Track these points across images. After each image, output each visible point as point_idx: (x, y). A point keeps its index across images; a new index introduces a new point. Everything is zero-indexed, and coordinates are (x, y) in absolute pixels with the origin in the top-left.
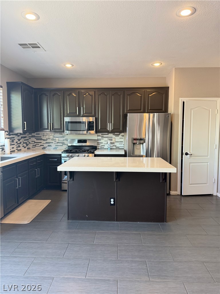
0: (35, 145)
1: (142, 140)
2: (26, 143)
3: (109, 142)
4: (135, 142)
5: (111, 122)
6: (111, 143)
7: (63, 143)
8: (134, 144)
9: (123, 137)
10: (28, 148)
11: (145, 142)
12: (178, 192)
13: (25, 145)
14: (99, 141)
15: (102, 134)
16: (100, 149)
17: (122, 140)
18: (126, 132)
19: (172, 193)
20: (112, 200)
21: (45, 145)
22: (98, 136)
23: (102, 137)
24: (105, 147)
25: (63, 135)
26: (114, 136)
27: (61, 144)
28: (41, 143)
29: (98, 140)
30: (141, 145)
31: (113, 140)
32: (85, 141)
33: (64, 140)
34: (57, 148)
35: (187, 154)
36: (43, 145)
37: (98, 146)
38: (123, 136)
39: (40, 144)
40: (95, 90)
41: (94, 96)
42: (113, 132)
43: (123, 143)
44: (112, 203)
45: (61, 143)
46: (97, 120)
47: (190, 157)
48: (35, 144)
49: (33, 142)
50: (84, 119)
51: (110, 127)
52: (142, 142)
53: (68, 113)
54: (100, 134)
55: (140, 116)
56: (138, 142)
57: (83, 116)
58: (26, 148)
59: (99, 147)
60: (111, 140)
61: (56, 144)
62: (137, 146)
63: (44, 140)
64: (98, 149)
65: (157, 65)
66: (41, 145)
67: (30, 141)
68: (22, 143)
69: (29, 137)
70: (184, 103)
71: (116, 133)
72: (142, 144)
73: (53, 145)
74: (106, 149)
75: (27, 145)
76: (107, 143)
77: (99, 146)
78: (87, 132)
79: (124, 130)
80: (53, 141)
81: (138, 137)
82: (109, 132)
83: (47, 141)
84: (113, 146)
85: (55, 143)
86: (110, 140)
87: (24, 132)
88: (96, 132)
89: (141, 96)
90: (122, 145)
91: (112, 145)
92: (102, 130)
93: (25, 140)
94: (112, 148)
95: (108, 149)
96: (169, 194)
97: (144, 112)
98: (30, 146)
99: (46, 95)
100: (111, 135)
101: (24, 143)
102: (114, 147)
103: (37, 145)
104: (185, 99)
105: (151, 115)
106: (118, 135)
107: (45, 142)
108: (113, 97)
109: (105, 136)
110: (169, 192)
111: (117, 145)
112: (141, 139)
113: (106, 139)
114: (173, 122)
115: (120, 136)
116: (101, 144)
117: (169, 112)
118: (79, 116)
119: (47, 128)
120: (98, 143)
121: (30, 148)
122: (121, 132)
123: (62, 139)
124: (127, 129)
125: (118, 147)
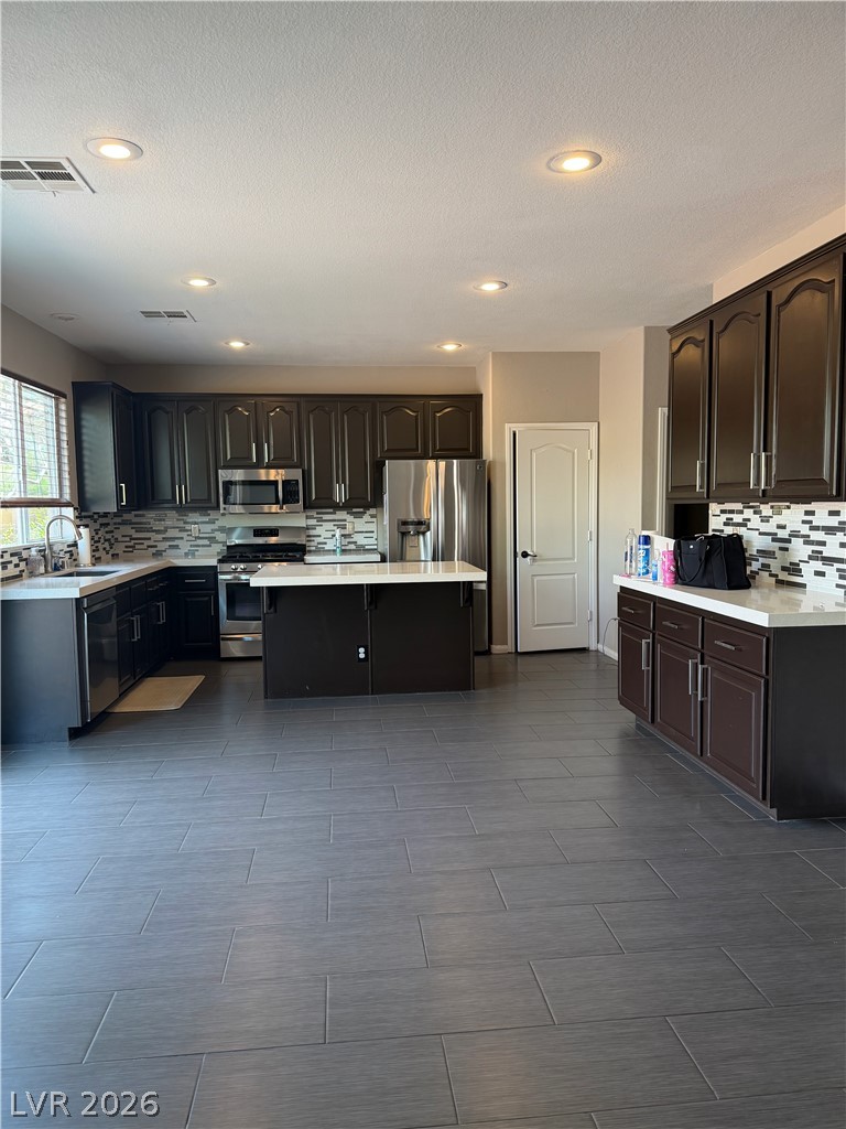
0: (133, 547)
1: (421, 526)
2: (108, 540)
3: (338, 533)
4: (403, 529)
5: (344, 482)
6: (342, 535)
7: (212, 540)
8: (404, 534)
9: (374, 520)
10: (113, 555)
11: (429, 529)
12: (510, 647)
13: (107, 545)
14: (312, 532)
15: (318, 513)
16: (314, 551)
17: (372, 527)
18: (383, 507)
19: (496, 648)
20: (362, 650)
21: (163, 546)
22: (307, 517)
23: (320, 520)
24: (327, 547)
25: (211, 517)
26: (350, 518)
27: (206, 542)
28: (150, 539)
29: (308, 529)
30: (421, 538)
31: (349, 526)
32: (273, 532)
33: (213, 531)
34: (197, 553)
35: (525, 555)
36: (156, 546)
37: (308, 544)
38: (372, 516)
39: (147, 543)
40: (298, 399)
41: (295, 414)
42: (347, 506)
43: (374, 535)
44: (362, 656)
45: (206, 538)
46: (306, 475)
47: (534, 561)
48: (132, 544)
49: (128, 539)
50: (273, 475)
51: (340, 493)
52: (423, 528)
53: (229, 457)
54: (313, 513)
55: (416, 466)
56: (411, 529)
57: (269, 467)
58: (110, 556)
59: (312, 546)
60: (344, 527)
61: (192, 543)
62: (410, 541)
63: (158, 532)
64: (310, 551)
65: (450, 347)
66: (149, 547)
67: (117, 534)
68: (102, 540)
69: (115, 524)
70: (514, 434)
71: (354, 510)
72: (424, 533)
73: (185, 546)
74: (329, 551)
75: (111, 546)
76: (334, 536)
77: (312, 544)
78: (281, 508)
79: (377, 502)
80: (184, 535)
81: (412, 517)
82: (336, 507)
83: (167, 535)
84: (349, 543)
85: (190, 538)
86: (338, 527)
87: (121, 510)
88: (306, 507)
89: (416, 416)
90: (373, 541)
91: (345, 541)
92: (320, 503)
93: (107, 532)
94: (347, 548)
95: (334, 551)
96: (488, 652)
97: (425, 457)
98: (119, 548)
99: (167, 413)
100: (341, 515)
101: (106, 540)
102: (353, 547)
103: (137, 547)
104: (517, 427)
105: (442, 464)
106: (359, 515)
107: (160, 537)
108: (346, 417)
109: (326, 517)
110: (489, 647)
111: (360, 540)
112: (420, 523)
113: (330, 526)
114: (492, 481)
115: (366, 517)
116: (317, 540)
117: (484, 458)
118: (259, 465)
119: (170, 498)
120: (309, 536)
121: (117, 555)
122: (367, 507)
123: (208, 528)
124: (386, 498)
125: (363, 546)
